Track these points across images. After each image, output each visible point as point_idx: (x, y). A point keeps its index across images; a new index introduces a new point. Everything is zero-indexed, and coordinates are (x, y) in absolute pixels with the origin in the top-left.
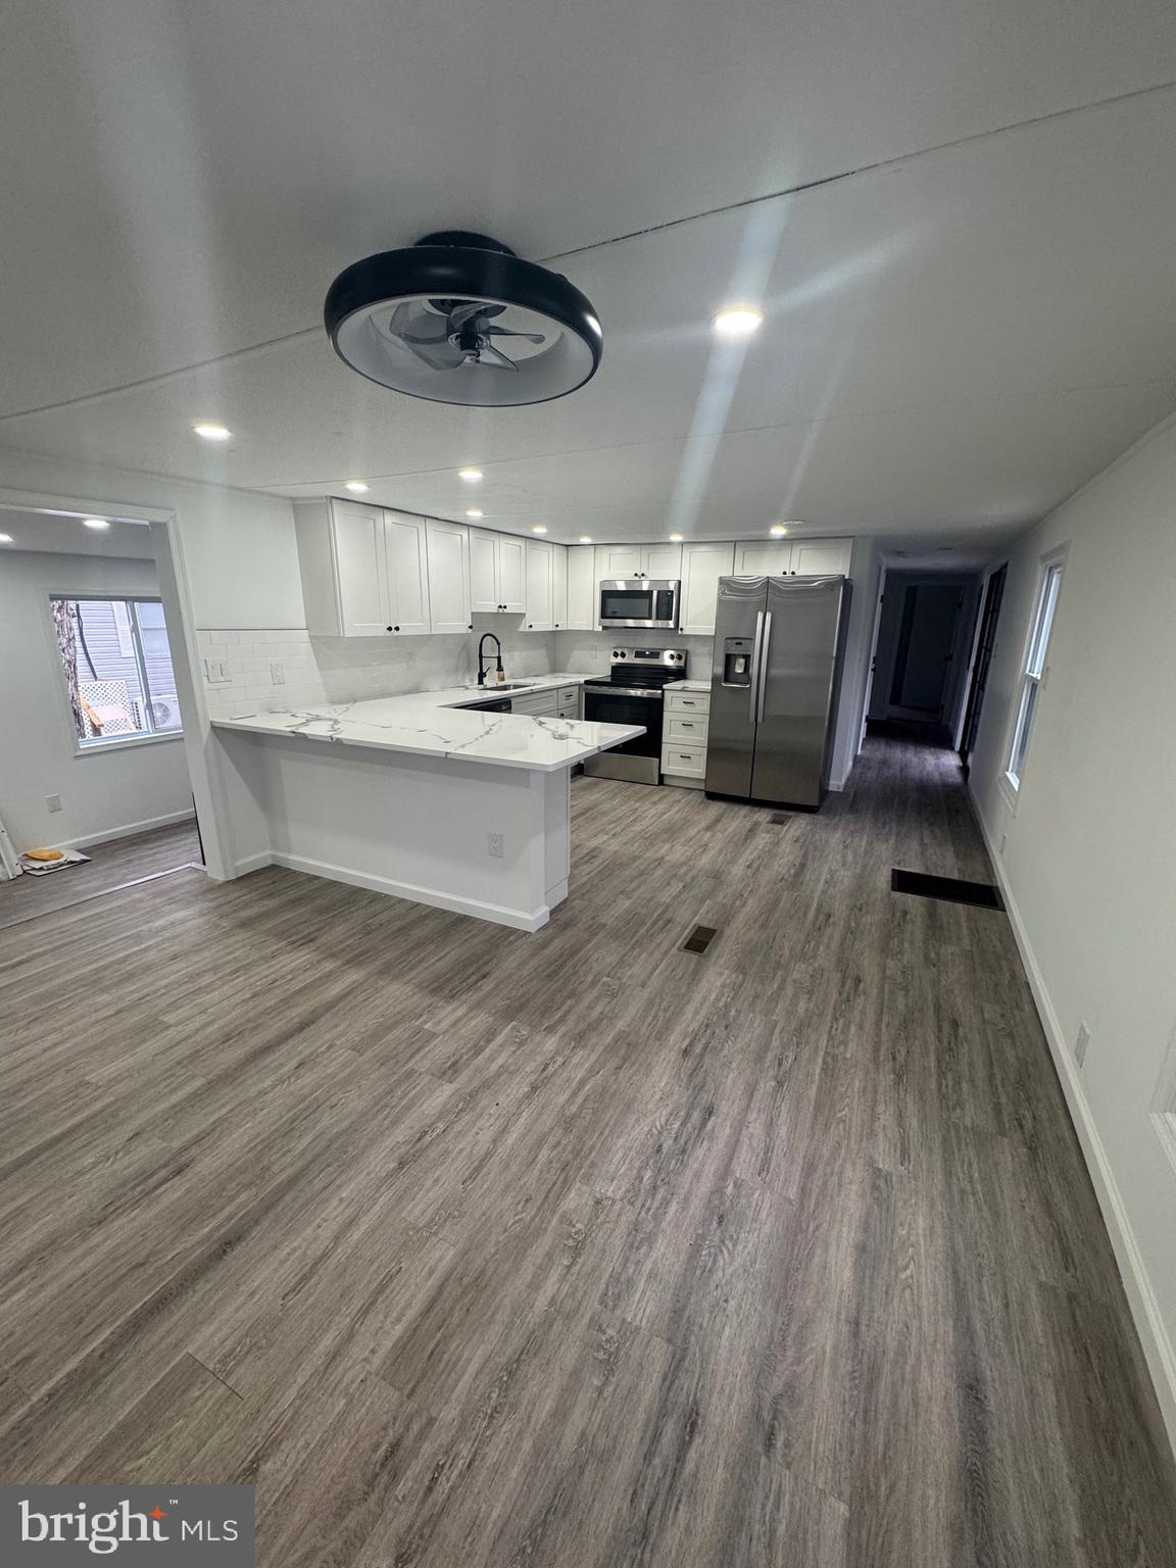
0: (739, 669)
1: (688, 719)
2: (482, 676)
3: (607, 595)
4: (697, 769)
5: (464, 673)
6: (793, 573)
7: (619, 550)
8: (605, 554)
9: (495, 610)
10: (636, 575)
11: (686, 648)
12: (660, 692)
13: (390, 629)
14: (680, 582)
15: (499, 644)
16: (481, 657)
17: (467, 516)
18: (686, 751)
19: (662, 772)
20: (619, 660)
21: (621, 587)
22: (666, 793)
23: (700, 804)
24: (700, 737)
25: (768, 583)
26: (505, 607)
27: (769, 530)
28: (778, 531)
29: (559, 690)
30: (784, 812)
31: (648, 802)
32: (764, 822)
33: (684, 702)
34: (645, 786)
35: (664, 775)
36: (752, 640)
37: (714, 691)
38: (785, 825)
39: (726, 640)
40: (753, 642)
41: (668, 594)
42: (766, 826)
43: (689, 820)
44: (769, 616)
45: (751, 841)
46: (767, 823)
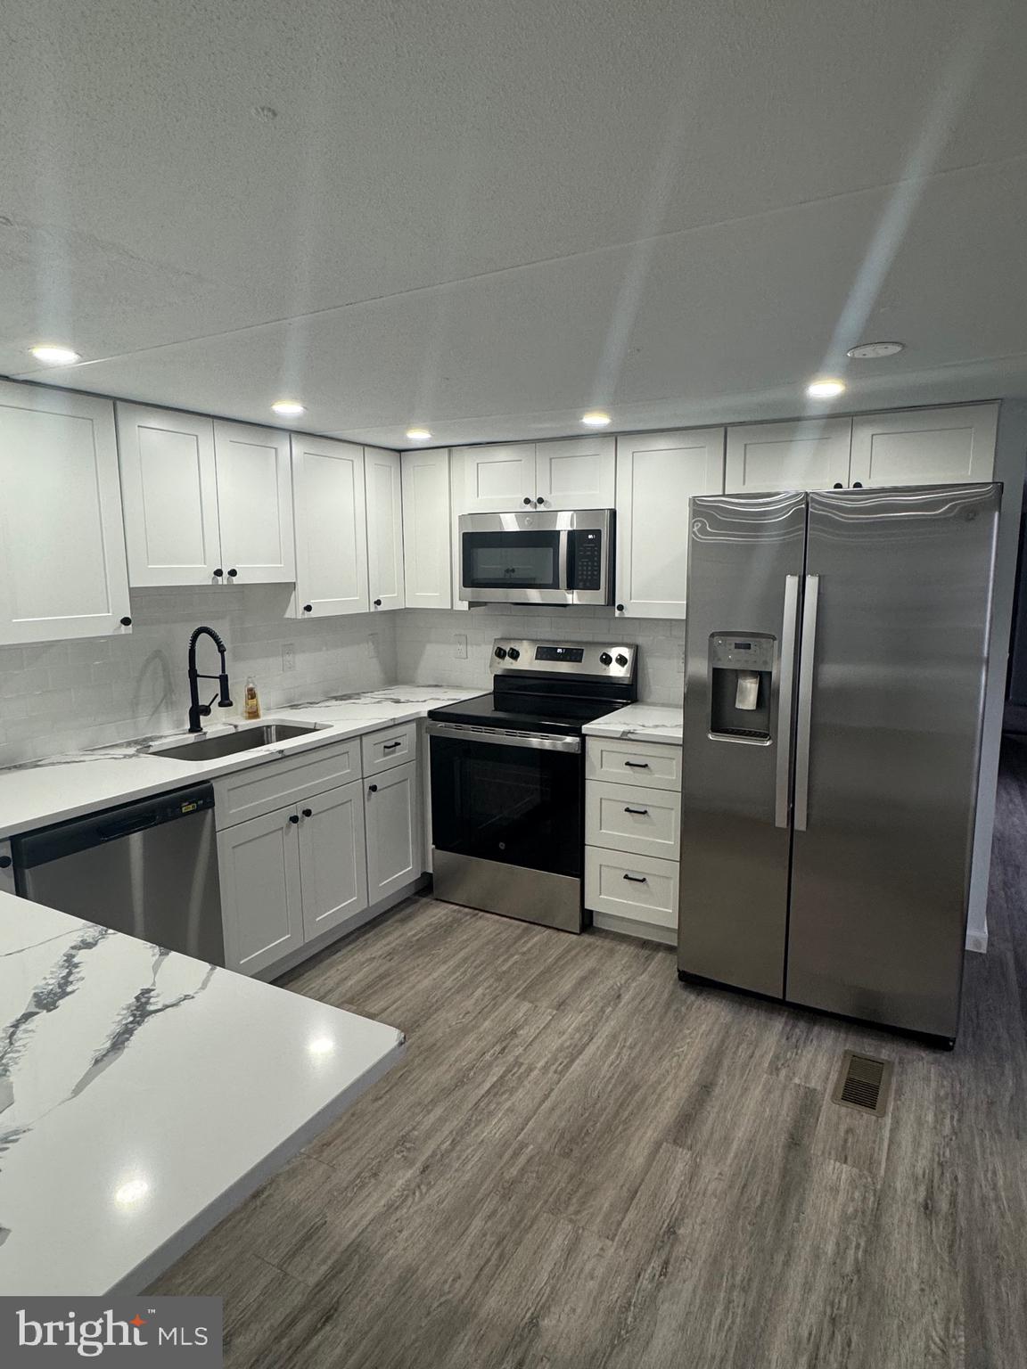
0: (746, 704)
1: (638, 799)
2: (198, 712)
3: (472, 541)
4: (660, 907)
5: (156, 710)
6: (858, 485)
7: (502, 454)
8: (468, 464)
9: (206, 579)
10: (527, 501)
11: (640, 641)
12: (576, 739)
14: (613, 513)
15: (222, 650)
16: (193, 675)
18: (638, 866)
19: (587, 907)
20: (508, 664)
21: (510, 524)
22: (590, 963)
23: (668, 1005)
24: (665, 836)
25: (806, 511)
26: (233, 573)
27: (804, 388)
28: (826, 389)
29: (364, 738)
30: (871, 1048)
31: (544, 1003)
32: (827, 1097)
33: (628, 764)
34: (555, 934)
35: (591, 912)
36: (774, 639)
37: (689, 744)
38: (884, 1114)
39: (712, 635)
40: (776, 642)
41: (590, 537)
42: (834, 1116)
43: (637, 1087)
44: (812, 583)
45: (800, 1211)
46: (833, 1096)
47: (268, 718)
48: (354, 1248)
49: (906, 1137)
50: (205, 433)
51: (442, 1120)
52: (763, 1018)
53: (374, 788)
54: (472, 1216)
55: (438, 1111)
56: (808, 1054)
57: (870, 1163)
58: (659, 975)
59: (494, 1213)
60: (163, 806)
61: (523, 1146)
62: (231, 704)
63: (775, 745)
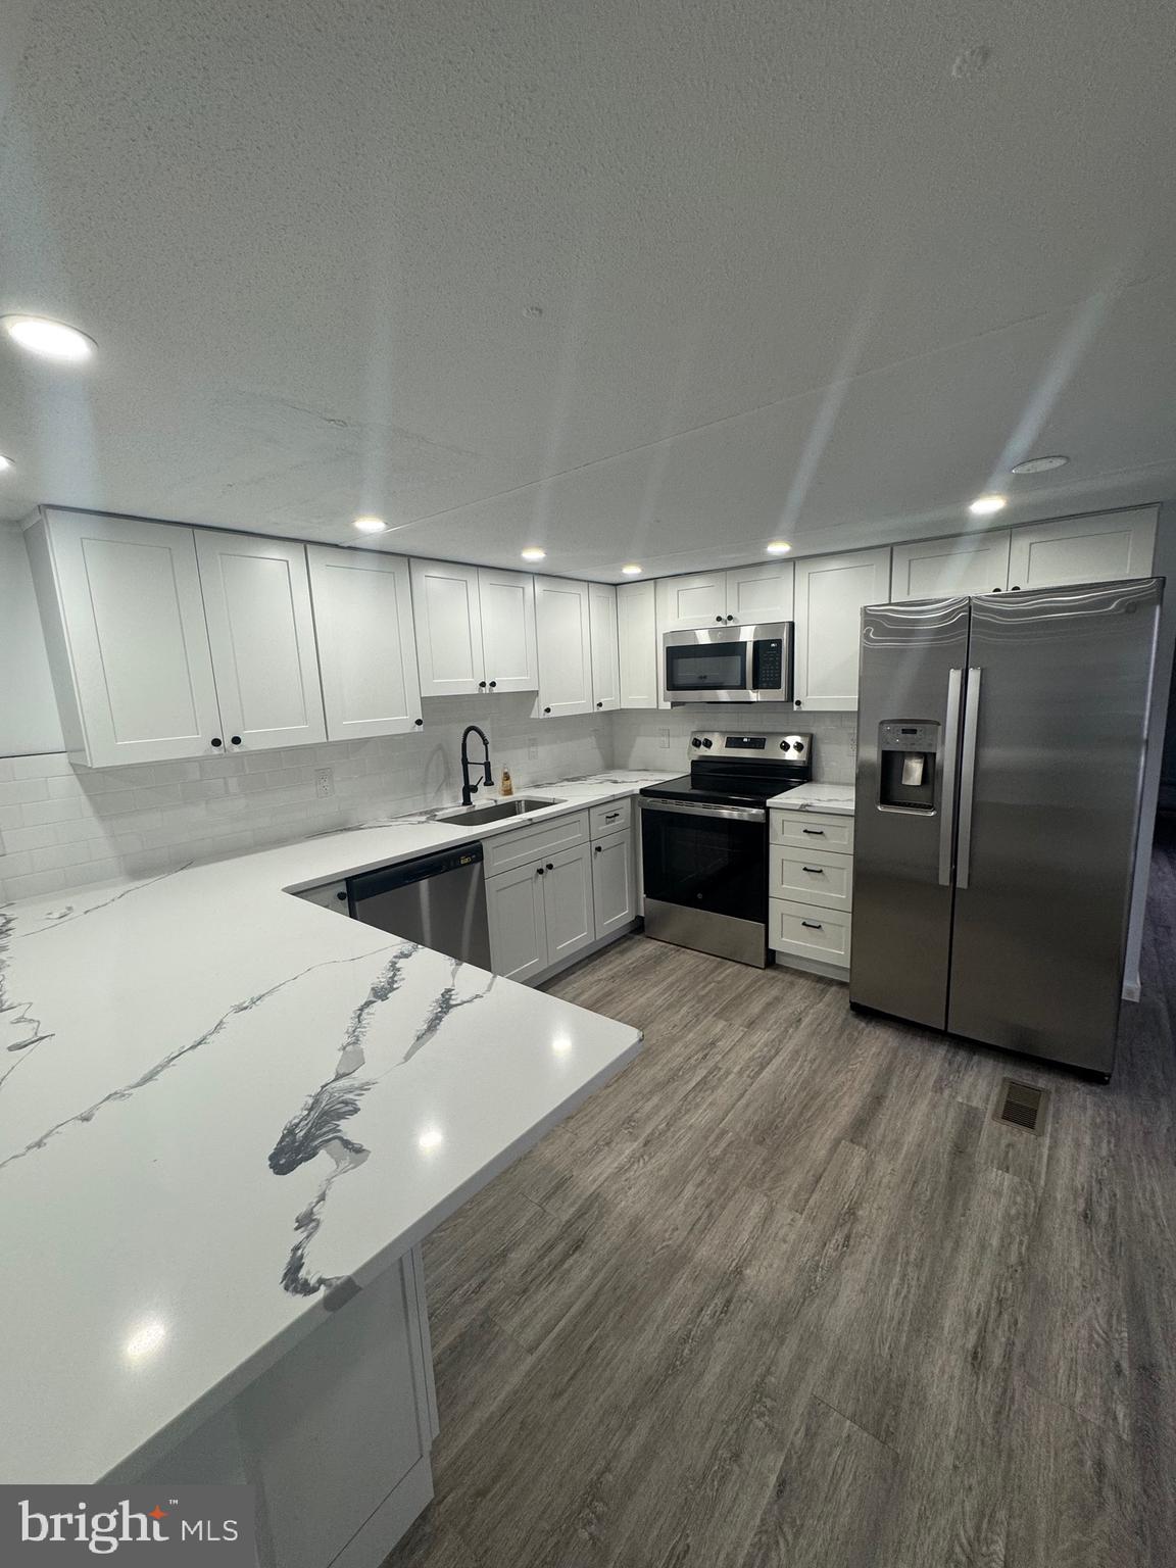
0: (913, 779)
1: (815, 860)
2: (469, 790)
3: (674, 654)
4: (833, 949)
5: (440, 788)
6: (1015, 588)
7: (697, 582)
8: (670, 593)
9: (474, 689)
10: (719, 619)
11: (813, 730)
12: (762, 811)
13: (216, 743)
14: (792, 625)
15: (486, 743)
16: (465, 762)
17: (356, 532)
18: (815, 916)
19: (770, 947)
20: (703, 751)
21: (704, 639)
22: (775, 992)
23: (842, 1030)
24: (838, 891)
25: (967, 613)
26: (493, 684)
27: (967, 506)
29: (592, 810)
30: (1026, 1076)
31: (738, 1022)
32: (989, 1115)
33: (805, 831)
34: (744, 968)
35: (774, 951)
36: (939, 724)
37: (861, 815)
38: (1041, 1134)
39: (882, 723)
40: (940, 727)
41: (773, 645)
42: (994, 1133)
43: (818, 1094)
44: (974, 676)
45: (966, 1207)
46: (994, 1116)
47: (519, 795)
48: (595, 1197)
49: (1064, 1153)
50: (471, 577)
51: (657, 1108)
52: (926, 1045)
53: (599, 849)
54: (686, 1182)
55: (655, 1100)
56: (969, 1079)
57: (1031, 1175)
58: (833, 1006)
59: (702, 1182)
60: (447, 860)
61: (724, 1133)
62: (493, 784)
63: (938, 817)
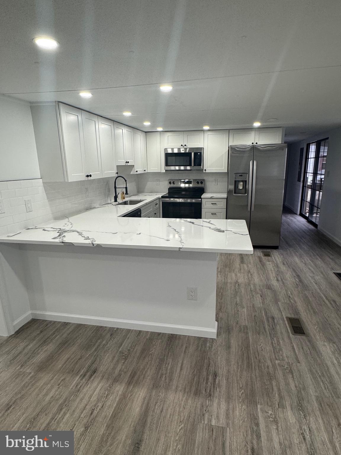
0: (241, 187)
1: (214, 211)
2: (116, 197)
3: (167, 155)
5: (108, 197)
6: (257, 143)
8: (165, 136)
9: (124, 164)
10: (182, 145)
12: (200, 199)
13: (87, 176)
14: (203, 148)
15: (126, 181)
16: (115, 188)
20: (172, 185)
21: (176, 151)
25: (254, 148)
26: (128, 162)
27: (253, 124)
28: (257, 124)
29: (153, 202)
30: (266, 250)
32: (262, 256)
33: (212, 204)
36: (247, 174)
37: (228, 198)
38: (272, 257)
41: (199, 154)
42: (264, 259)
44: (255, 162)
45: (266, 267)
47: (126, 199)
53: (155, 213)
56: (256, 252)
57: (273, 261)
62: (128, 194)
63: (248, 195)
